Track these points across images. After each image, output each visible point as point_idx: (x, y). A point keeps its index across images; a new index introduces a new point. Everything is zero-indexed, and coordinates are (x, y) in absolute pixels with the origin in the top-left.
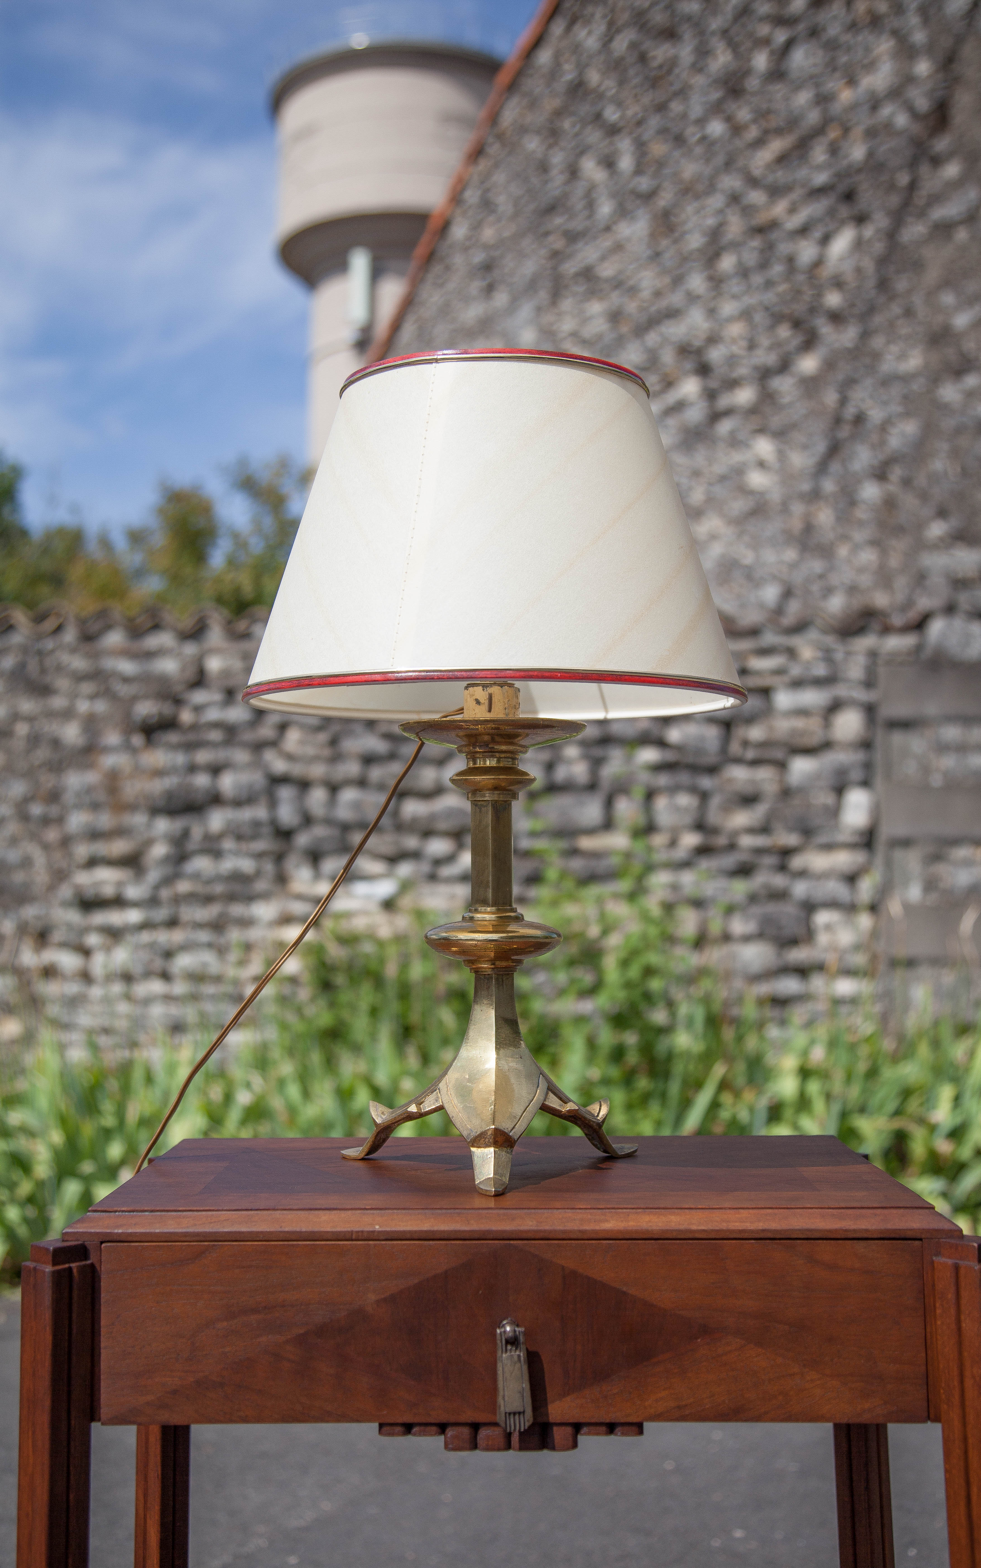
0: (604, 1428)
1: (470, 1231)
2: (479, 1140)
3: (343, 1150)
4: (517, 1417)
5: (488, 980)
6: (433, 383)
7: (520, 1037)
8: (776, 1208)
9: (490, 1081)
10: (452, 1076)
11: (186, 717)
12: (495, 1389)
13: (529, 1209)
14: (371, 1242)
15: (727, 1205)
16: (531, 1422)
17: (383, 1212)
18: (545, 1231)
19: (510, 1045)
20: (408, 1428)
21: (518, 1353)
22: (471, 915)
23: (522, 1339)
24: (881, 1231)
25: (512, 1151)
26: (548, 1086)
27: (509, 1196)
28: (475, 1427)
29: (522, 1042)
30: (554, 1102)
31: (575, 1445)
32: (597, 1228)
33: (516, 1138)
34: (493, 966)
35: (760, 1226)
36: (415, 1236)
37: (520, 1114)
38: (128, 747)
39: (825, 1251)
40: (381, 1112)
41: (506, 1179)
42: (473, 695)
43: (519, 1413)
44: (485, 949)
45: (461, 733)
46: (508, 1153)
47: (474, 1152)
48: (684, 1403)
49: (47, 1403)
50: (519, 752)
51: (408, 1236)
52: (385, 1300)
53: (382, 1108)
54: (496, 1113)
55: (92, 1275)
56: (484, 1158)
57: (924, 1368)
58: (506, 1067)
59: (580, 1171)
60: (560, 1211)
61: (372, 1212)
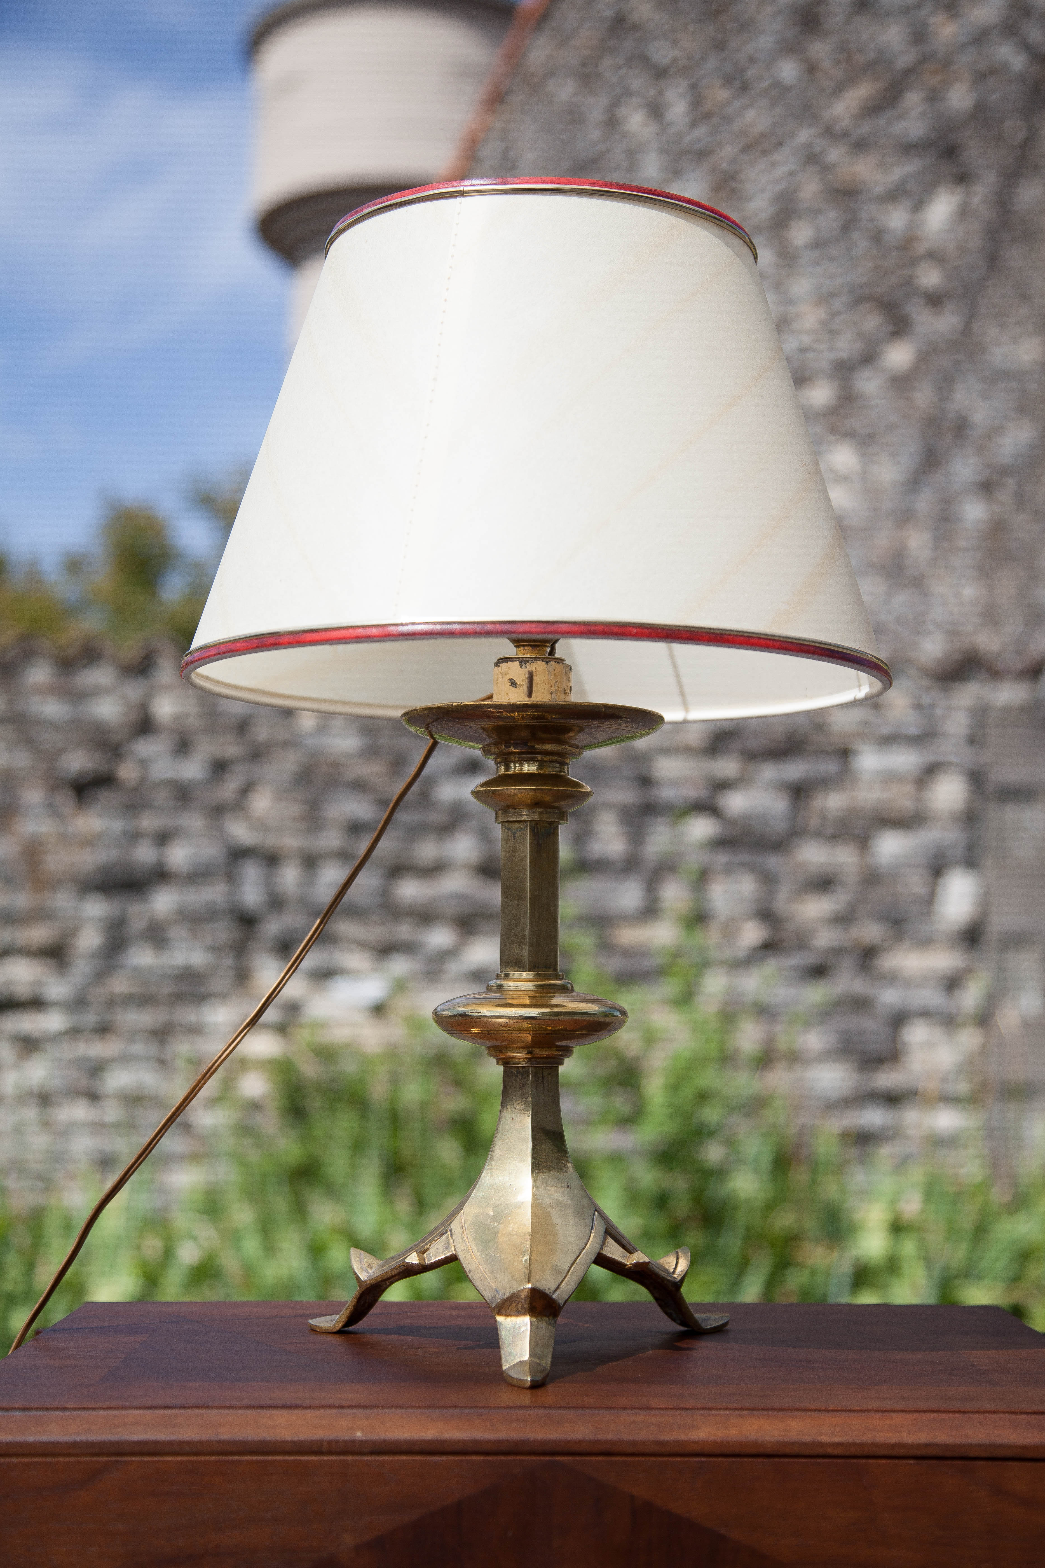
2: (507, 1306)
3: (311, 1319)
5: (522, 1075)
6: (457, 224)
7: (567, 1157)
8: (944, 1412)
9: (524, 1219)
10: (471, 1210)
11: (127, 772)
13: (582, 1408)
14: (350, 1458)
15: (872, 1405)
17: (368, 1411)
18: (606, 1442)
19: (553, 1168)
22: (499, 982)
25: (555, 1322)
26: (606, 1228)
27: (551, 1388)
29: (569, 1165)
30: (614, 1251)
32: (683, 1438)
33: (561, 1302)
34: (529, 1056)
37: (567, 1268)
38: (53, 810)
39: (1018, 1477)
40: (366, 1265)
41: (547, 1363)
42: (506, 674)
44: (521, 1031)
45: (489, 724)
46: (550, 1324)
47: (500, 1323)
50: (569, 755)
51: (405, 1448)
53: (368, 1258)
54: (532, 1266)
56: (515, 1332)
58: (547, 1200)
59: (651, 1352)
60: (628, 1411)
61: (351, 1410)
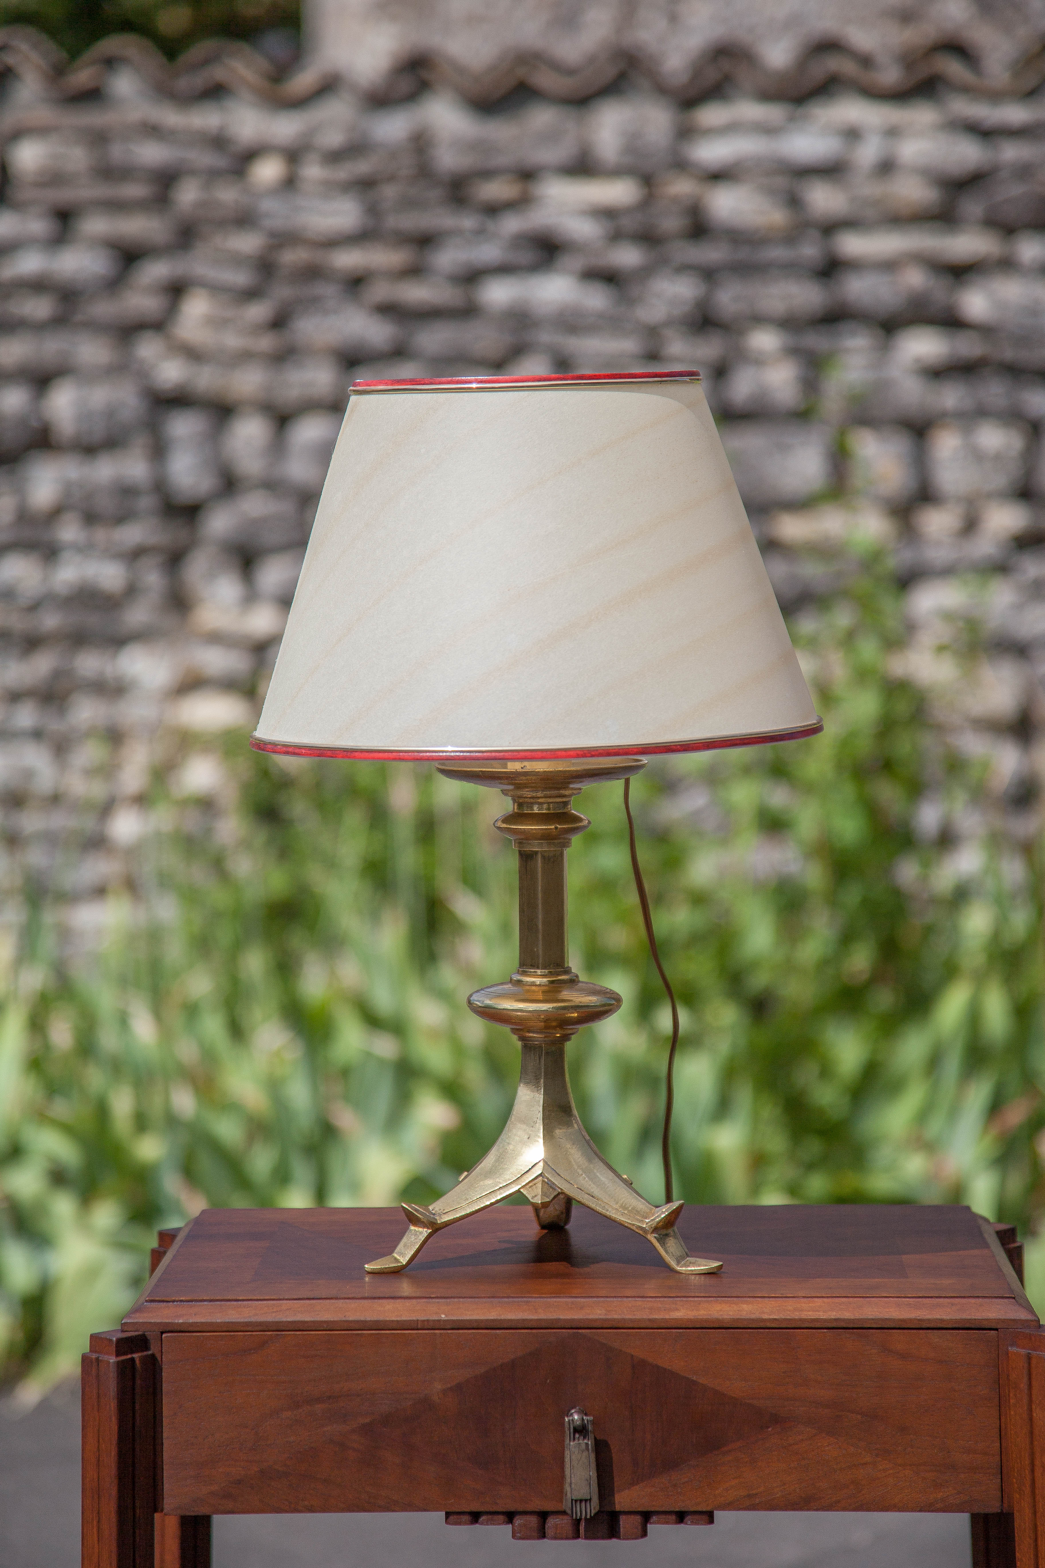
0: (674, 1517)
1: (537, 1320)
4: (583, 1504)
8: (852, 1297)
12: (563, 1477)
14: (437, 1331)
16: (597, 1508)
17: (448, 1300)
18: (614, 1320)
20: (475, 1517)
21: (586, 1441)
23: (590, 1428)
24: (957, 1321)
28: (543, 1516)
31: (644, 1534)
32: (667, 1317)
35: (833, 1315)
36: (482, 1325)
39: (899, 1340)
43: (586, 1501)
48: (754, 1492)
49: (114, 1492)
51: (475, 1325)
52: (451, 1389)
55: (153, 1366)
57: (998, 1458)
60: (630, 1299)
61: (437, 1300)
